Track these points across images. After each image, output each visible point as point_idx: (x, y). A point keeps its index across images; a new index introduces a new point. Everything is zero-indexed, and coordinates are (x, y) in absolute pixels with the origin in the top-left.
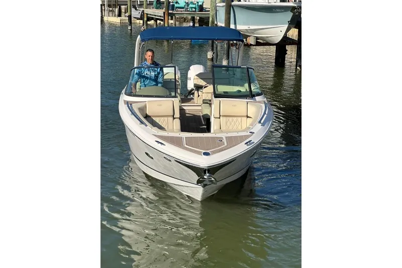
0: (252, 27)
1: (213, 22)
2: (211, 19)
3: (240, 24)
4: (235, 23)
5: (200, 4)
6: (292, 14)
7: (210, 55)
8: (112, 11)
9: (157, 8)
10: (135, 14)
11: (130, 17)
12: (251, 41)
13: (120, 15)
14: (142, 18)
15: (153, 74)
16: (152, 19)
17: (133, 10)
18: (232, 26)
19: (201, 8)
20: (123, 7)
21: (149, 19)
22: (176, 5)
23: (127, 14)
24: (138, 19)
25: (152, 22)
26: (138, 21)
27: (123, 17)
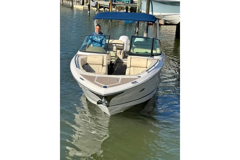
0: (163, 14)
1: (139, 10)
2: (138, 8)
3: (156, 12)
4: (152, 11)
8: (79, 2)
9: (106, 1)
10: (92, 4)
11: (89, 6)
12: (162, 22)
13: (83, 4)
14: (96, 6)
15: (99, 39)
16: (102, 7)
17: (91, 1)
18: (150, 13)
19: (132, 2)
21: (100, 7)
23: (88, 4)
24: (94, 7)
25: (102, 9)
27: (85, 6)
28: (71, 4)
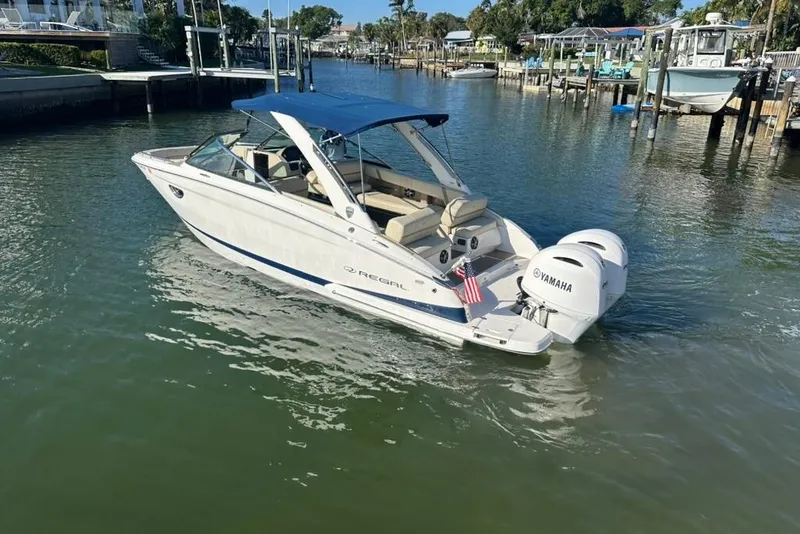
0: (688, 94)
1: (642, 89)
2: (640, 86)
3: (674, 91)
4: (668, 90)
5: (627, 71)
6: (739, 80)
7: (634, 124)
8: (531, 80)
9: (580, 76)
10: (556, 82)
11: (550, 85)
12: (685, 109)
13: (538, 84)
14: (562, 86)
16: (573, 87)
17: (554, 78)
18: (664, 93)
19: (628, 76)
20: (542, 76)
21: (570, 87)
22: (601, 72)
23: (547, 83)
24: (557, 87)
25: (572, 91)
26: (557, 90)
27: (541, 86)
28: (518, 84)
